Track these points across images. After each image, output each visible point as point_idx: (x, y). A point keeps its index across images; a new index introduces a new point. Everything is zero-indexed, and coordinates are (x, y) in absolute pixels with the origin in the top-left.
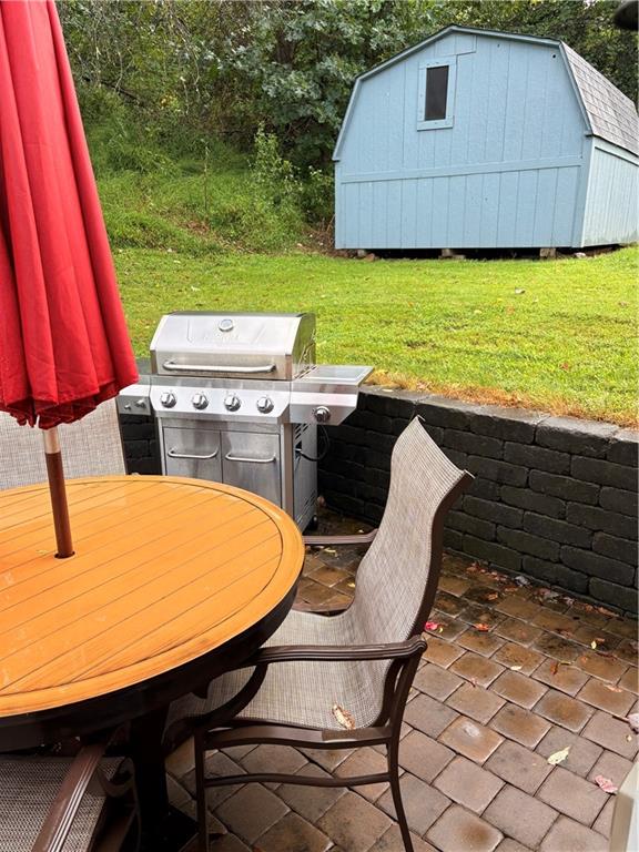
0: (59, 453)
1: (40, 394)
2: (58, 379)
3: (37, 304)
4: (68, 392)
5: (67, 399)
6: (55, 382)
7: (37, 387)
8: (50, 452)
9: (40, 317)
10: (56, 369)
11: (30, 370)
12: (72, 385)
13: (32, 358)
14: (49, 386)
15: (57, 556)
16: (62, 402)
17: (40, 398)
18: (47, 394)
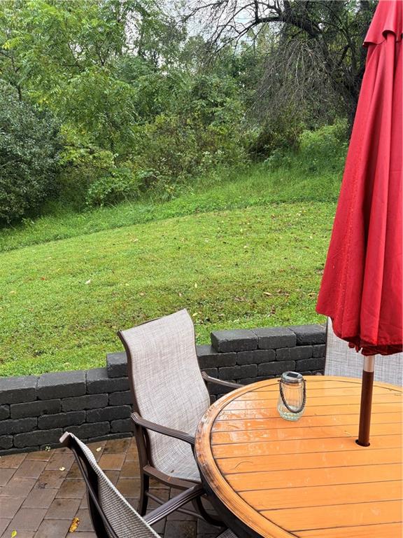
0: (373, 373)
1: (365, 336)
2: (379, 327)
3: (376, 276)
4: (385, 338)
5: (384, 343)
6: (377, 330)
7: (363, 332)
8: (366, 370)
9: (376, 285)
10: (380, 321)
11: (362, 318)
12: (388, 333)
13: (364, 311)
14: (372, 332)
15: (357, 441)
16: (380, 344)
17: (365, 339)
18: (370, 337)
